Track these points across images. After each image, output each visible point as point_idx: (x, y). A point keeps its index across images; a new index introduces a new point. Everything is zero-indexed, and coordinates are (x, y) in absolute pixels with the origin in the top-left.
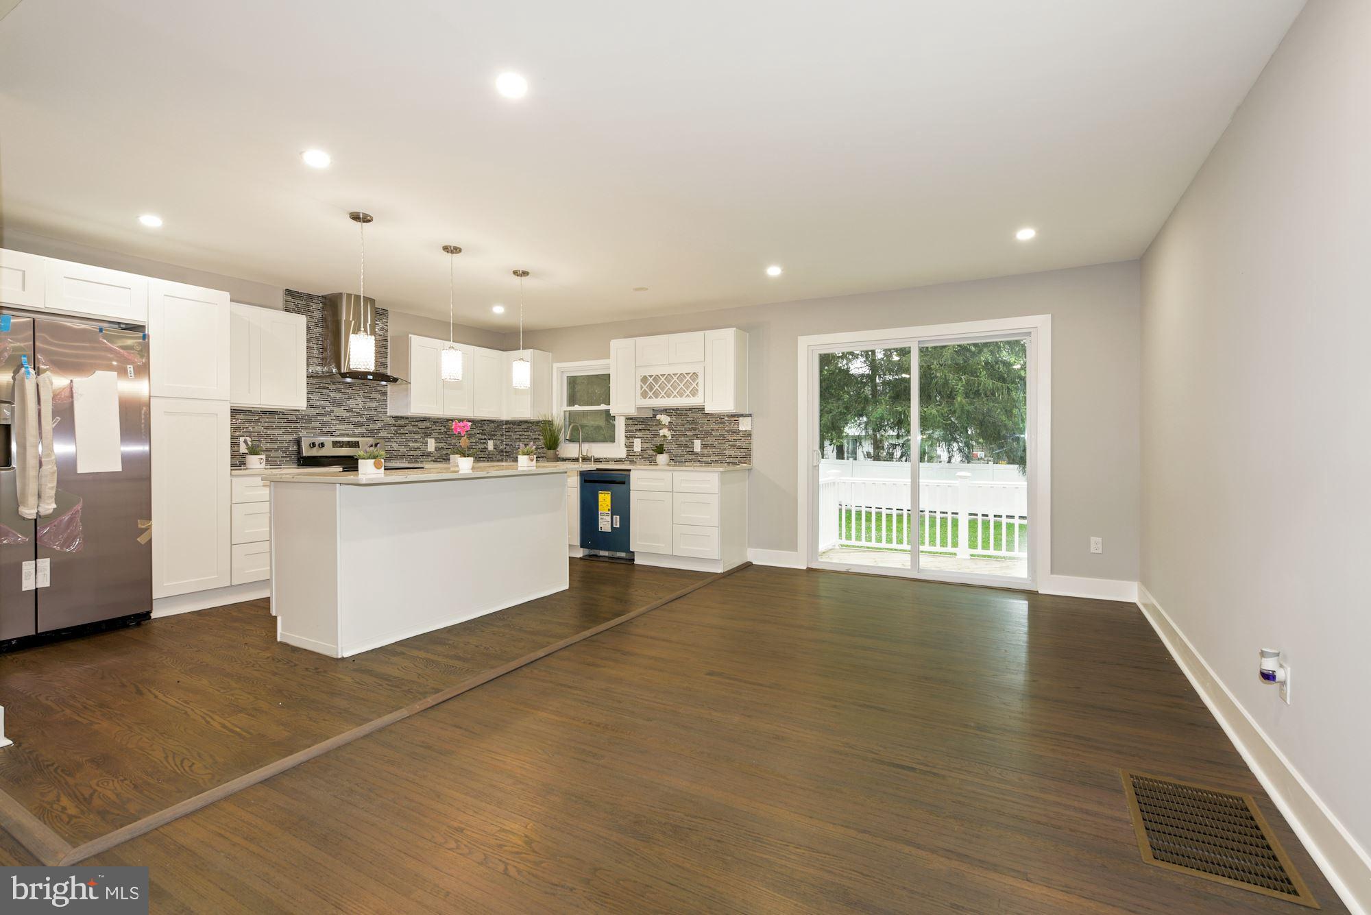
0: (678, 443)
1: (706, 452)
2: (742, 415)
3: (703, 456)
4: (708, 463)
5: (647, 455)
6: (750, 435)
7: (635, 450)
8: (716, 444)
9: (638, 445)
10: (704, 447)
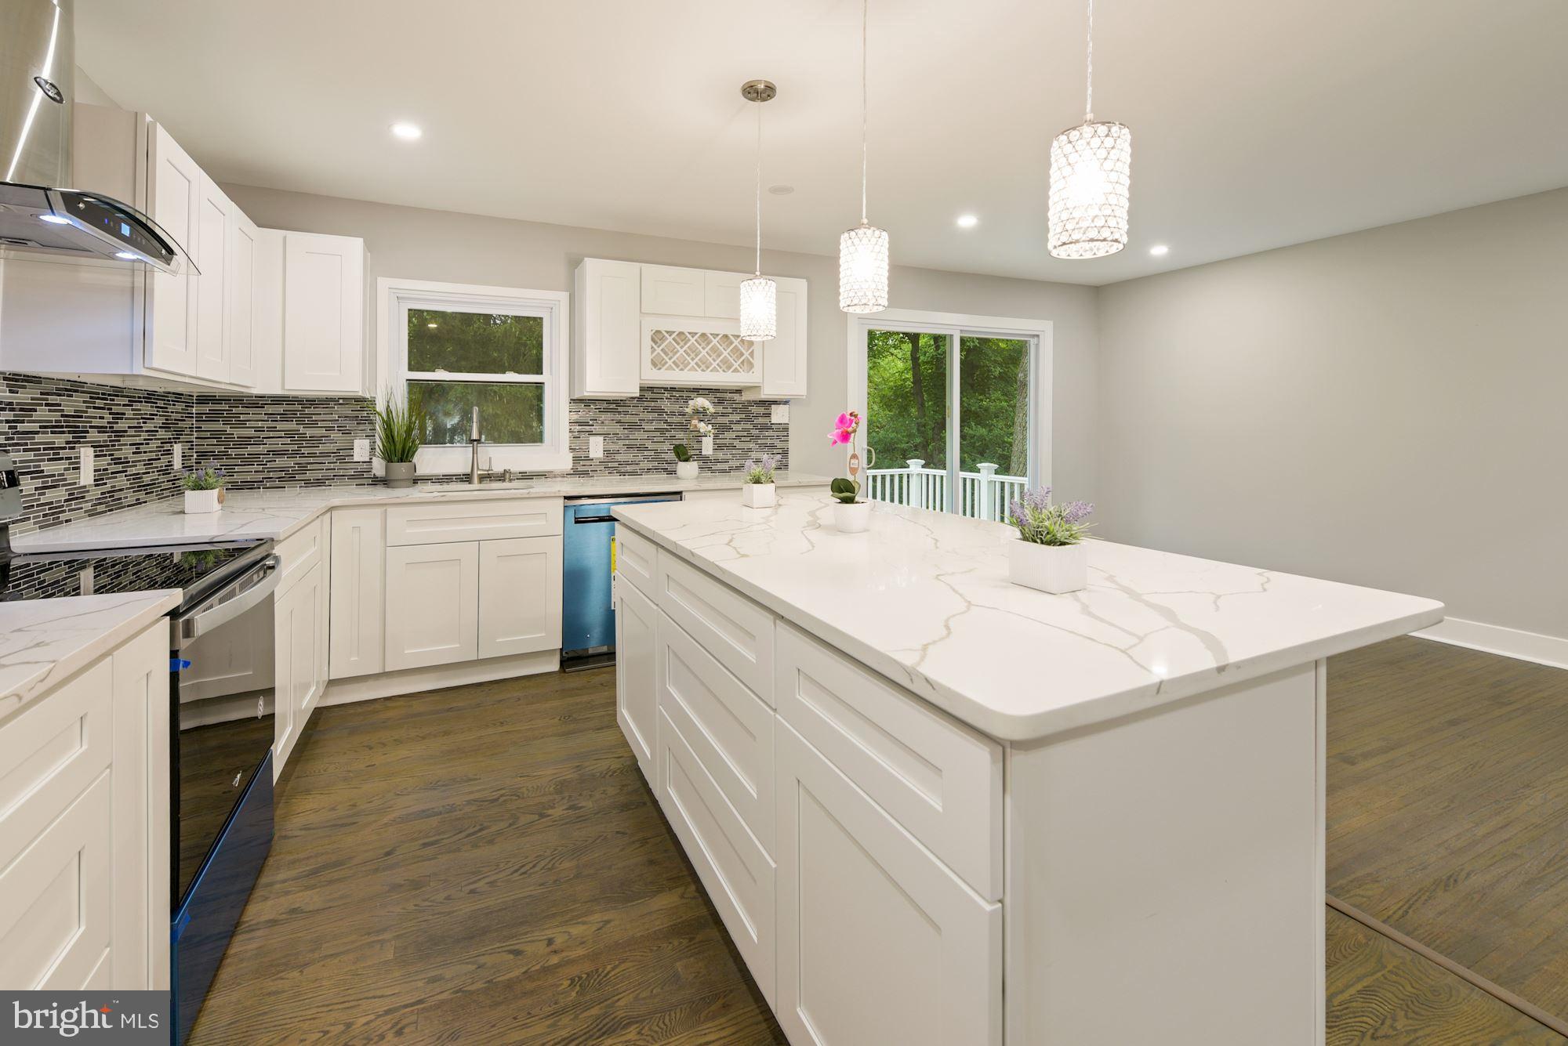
0: (674, 442)
1: (720, 455)
2: (775, 402)
3: (717, 461)
4: (723, 471)
5: (616, 464)
6: (786, 429)
7: (591, 456)
8: (736, 443)
9: (596, 448)
10: (718, 447)
